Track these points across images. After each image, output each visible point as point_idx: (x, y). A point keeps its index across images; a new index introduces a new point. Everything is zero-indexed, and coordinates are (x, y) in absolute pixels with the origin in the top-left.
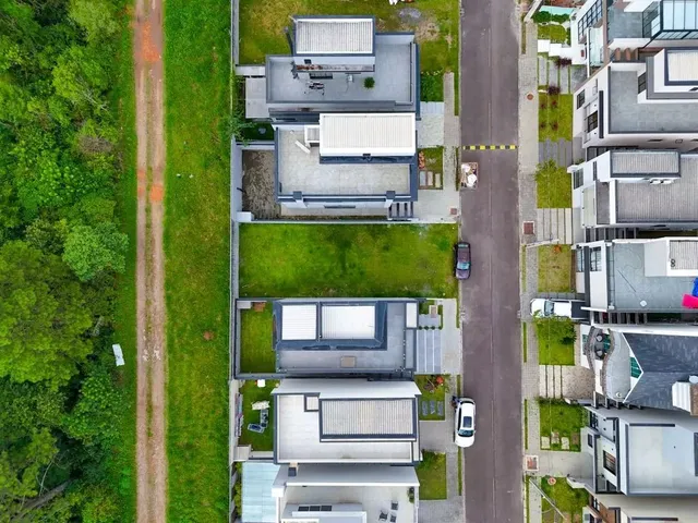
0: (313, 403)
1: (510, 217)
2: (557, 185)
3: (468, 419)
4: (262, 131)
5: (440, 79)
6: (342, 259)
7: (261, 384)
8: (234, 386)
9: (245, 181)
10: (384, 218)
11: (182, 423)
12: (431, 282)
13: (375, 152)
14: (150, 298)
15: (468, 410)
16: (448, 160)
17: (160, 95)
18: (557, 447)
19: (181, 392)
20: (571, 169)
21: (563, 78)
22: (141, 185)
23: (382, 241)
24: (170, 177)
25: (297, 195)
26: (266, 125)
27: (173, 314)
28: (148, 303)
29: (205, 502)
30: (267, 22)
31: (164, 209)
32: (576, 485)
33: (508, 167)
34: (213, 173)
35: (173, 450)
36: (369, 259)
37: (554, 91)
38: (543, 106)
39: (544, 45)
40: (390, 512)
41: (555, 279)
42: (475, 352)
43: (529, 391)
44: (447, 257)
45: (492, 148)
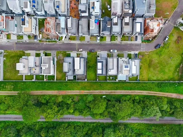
0: (110, 70)
1: (86, 44)
2: (82, 38)
3: (113, 51)
5: (68, 54)
6: (92, 67)
7: (108, 78)
8: (108, 81)
9: (81, 80)
10: (86, 61)
11: (113, 88)
12: (95, 55)
13: (79, 63)
15: (112, 51)
16: (78, 53)
17: (70, 91)
18: (117, 39)
19: (109, 88)
20: (80, 36)
21: (68, 37)
22: (82, 94)
23: (89, 62)
24: (81, 90)
25: (84, 72)
26: (74, 76)
27: (99, 89)
28: (97, 93)
29: (124, 85)
30: (60, 77)
31: (85, 91)
32: (121, 37)
33: (79, 44)
34: (80, 84)
35: (117, 89)
36: (92, 63)
37: (69, 38)
38: (71, 40)
39: (63, 40)
40: (123, 61)
41: (95, 39)
42: (104, 50)
43: (110, 43)
44: (91, 53)
45: (77, 47)
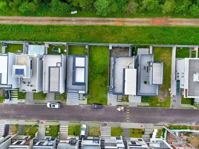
0: (59, 65)
1: (108, 119)
2: (117, 132)
3: (54, 106)
4: (134, 53)
5: (147, 102)
6: (99, 73)
7: (65, 51)
8: (65, 43)
9: (121, 48)
10: (109, 85)
11: (55, 29)
12: (92, 97)
13: (126, 83)
14: (89, 21)
15: (57, 106)
16: (125, 103)
17: (145, 25)
18: (46, 129)
19: (64, 29)
20: (121, 137)
21: (146, 136)
22: (120, 19)
23: (103, 84)
24: (122, 27)
25: (115, 62)
26: (136, 54)
27: (85, 27)
28: (88, 21)
29: (34, 35)
30: (165, 54)
31: (113, 25)
32: (36, 134)
33: (122, 120)
34: (123, 39)
35: (49, 27)
36: (99, 80)
37: (143, 133)
38: (139, 130)
39: (156, 131)
40: (30, 85)
41: (91, 131)
42: (72, 108)
43: (61, 122)
44: (98, 102)
45: (128, 115)
